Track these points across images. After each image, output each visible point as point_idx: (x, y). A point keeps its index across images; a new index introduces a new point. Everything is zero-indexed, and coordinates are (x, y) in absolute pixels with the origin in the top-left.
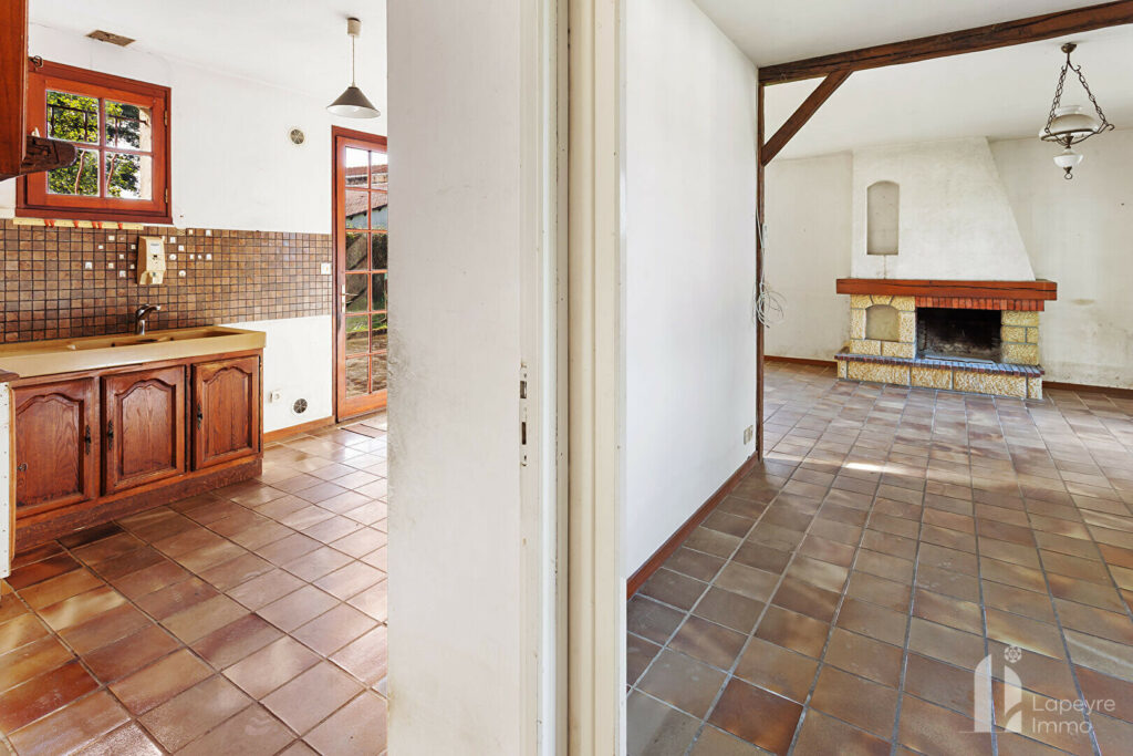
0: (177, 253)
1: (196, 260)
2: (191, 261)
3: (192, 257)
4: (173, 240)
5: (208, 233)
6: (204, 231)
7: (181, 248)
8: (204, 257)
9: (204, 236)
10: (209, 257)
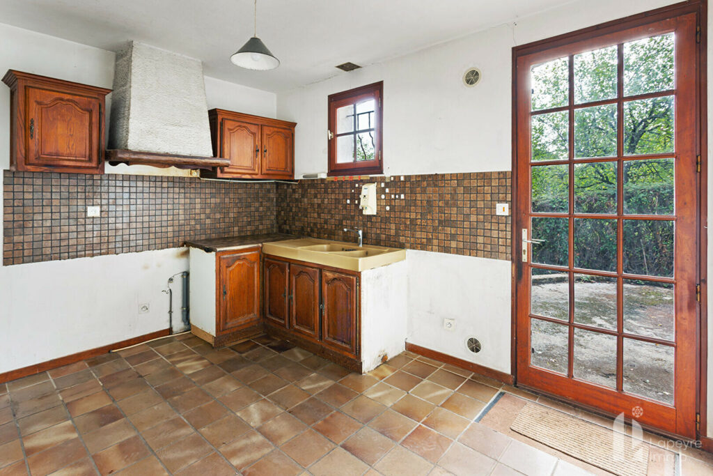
0: (385, 193)
1: (395, 198)
2: (393, 199)
3: (393, 196)
4: (383, 185)
5: (402, 179)
6: (399, 177)
7: (387, 190)
8: (400, 196)
9: (400, 181)
10: (402, 197)
